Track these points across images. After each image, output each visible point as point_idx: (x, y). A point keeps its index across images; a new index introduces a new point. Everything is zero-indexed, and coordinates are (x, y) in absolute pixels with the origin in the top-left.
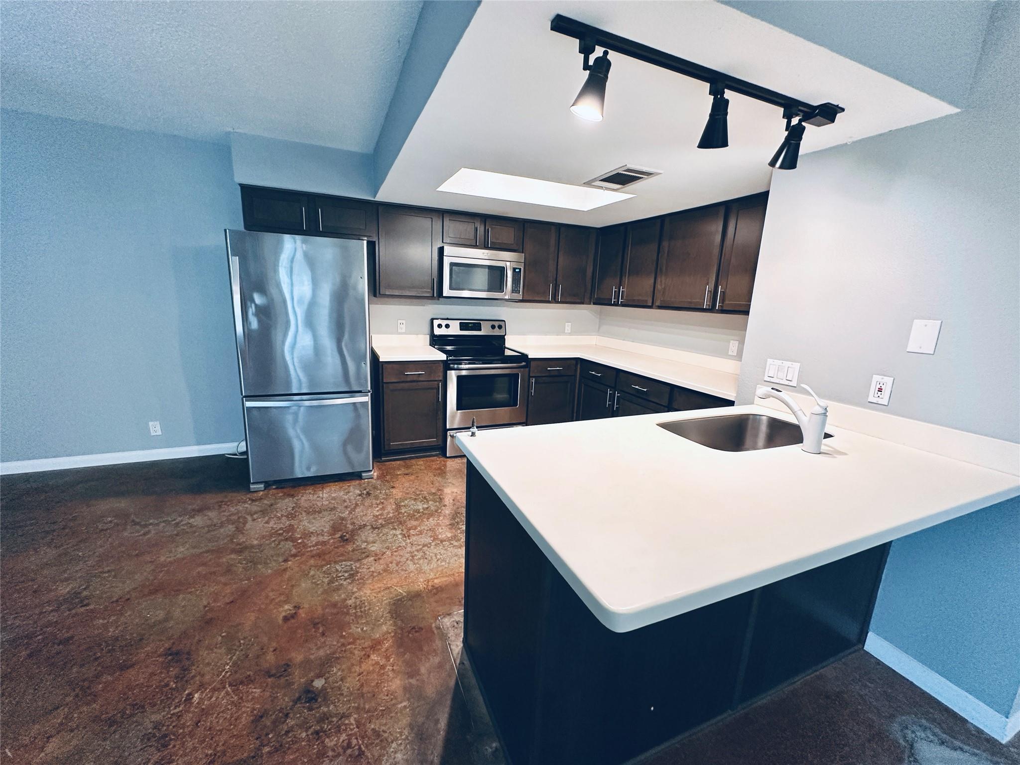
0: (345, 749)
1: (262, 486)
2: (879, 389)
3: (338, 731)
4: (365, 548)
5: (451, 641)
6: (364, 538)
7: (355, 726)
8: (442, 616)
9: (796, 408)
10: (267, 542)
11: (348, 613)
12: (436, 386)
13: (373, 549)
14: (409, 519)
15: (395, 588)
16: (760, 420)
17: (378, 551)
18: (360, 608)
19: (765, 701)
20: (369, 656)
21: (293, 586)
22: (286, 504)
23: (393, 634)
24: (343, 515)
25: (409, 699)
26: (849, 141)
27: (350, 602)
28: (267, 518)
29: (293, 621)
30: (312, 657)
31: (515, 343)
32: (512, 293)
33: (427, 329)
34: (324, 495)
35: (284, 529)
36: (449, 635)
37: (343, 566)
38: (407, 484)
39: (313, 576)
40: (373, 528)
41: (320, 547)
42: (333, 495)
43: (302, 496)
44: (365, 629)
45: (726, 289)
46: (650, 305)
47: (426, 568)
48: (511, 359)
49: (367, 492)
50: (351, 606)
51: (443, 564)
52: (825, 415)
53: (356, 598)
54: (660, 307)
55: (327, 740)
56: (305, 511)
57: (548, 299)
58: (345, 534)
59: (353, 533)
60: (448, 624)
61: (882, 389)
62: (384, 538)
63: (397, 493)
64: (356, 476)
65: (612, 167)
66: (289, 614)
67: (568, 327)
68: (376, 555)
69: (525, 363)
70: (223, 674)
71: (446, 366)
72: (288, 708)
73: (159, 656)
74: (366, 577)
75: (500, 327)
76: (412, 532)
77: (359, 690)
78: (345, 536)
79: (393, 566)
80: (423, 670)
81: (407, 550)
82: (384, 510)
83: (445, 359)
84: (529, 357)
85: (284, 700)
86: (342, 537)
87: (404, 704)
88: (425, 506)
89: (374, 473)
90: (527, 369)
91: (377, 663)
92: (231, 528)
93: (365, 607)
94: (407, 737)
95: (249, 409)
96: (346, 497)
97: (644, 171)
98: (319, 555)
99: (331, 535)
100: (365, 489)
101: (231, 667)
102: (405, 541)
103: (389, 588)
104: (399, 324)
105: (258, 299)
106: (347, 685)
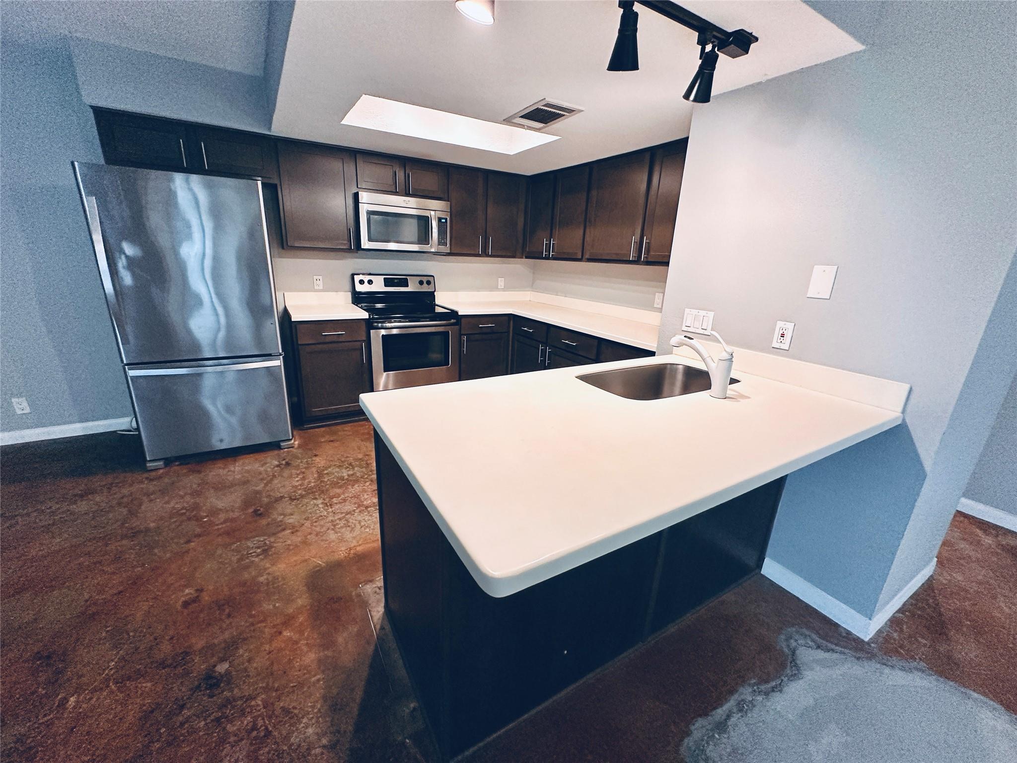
0: (249, 732)
1: (161, 463)
2: (782, 334)
3: (243, 713)
4: (281, 521)
5: (372, 607)
6: (280, 510)
7: (262, 707)
8: (364, 583)
9: (705, 355)
10: (166, 523)
11: (258, 591)
12: (360, 347)
13: (291, 521)
14: (332, 487)
15: (314, 560)
16: (676, 369)
17: (296, 523)
18: (273, 584)
19: (673, 630)
20: (280, 633)
21: (195, 569)
22: (192, 481)
23: (308, 607)
24: (258, 488)
25: (323, 672)
27: (261, 579)
28: (167, 498)
29: (194, 605)
30: (216, 641)
31: (444, 300)
32: (439, 245)
33: (348, 286)
34: (237, 468)
35: (187, 508)
36: (370, 602)
37: (255, 542)
38: (331, 452)
39: (221, 555)
40: (292, 499)
41: (229, 524)
42: (246, 468)
43: (210, 472)
44: (277, 605)
45: (650, 240)
46: (580, 257)
47: (348, 535)
48: (441, 316)
49: (286, 462)
50: (262, 583)
51: (368, 530)
52: (730, 360)
53: (269, 574)
54: (589, 260)
55: (229, 726)
56: (213, 488)
57: (477, 253)
58: (259, 508)
59: (270, 506)
60: (369, 590)
61: (784, 335)
62: (303, 509)
63: (320, 461)
64: (275, 446)
65: (530, 100)
66: (190, 598)
67: (501, 283)
68: (294, 527)
69: (455, 321)
70: (107, 672)
71: (369, 324)
72: (185, 698)
73: (27, 661)
74: (281, 551)
75: (429, 283)
76: (335, 500)
77: (267, 669)
78: (259, 510)
79: (312, 538)
80: (340, 640)
81: (328, 519)
82: (305, 480)
83: (368, 317)
84: (459, 314)
85: (180, 690)
86: (255, 511)
87: (318, 677)
88: (351, 472)
89: (295, 441)
90: (457, 327)
91: (290, 639)
92: (125, 511)
93: (279, 582)
94: (319, 710)
95: (133, 378)
96: (262, 469)
97: (564, 107)
98: (228, 533)
99: (242, 511)
100: (284, 460)
101: (116, 663)
102: (326, 510)
103: (306, 561)
104: (315, 280)
105: (129, 249)
106: (255, 665)
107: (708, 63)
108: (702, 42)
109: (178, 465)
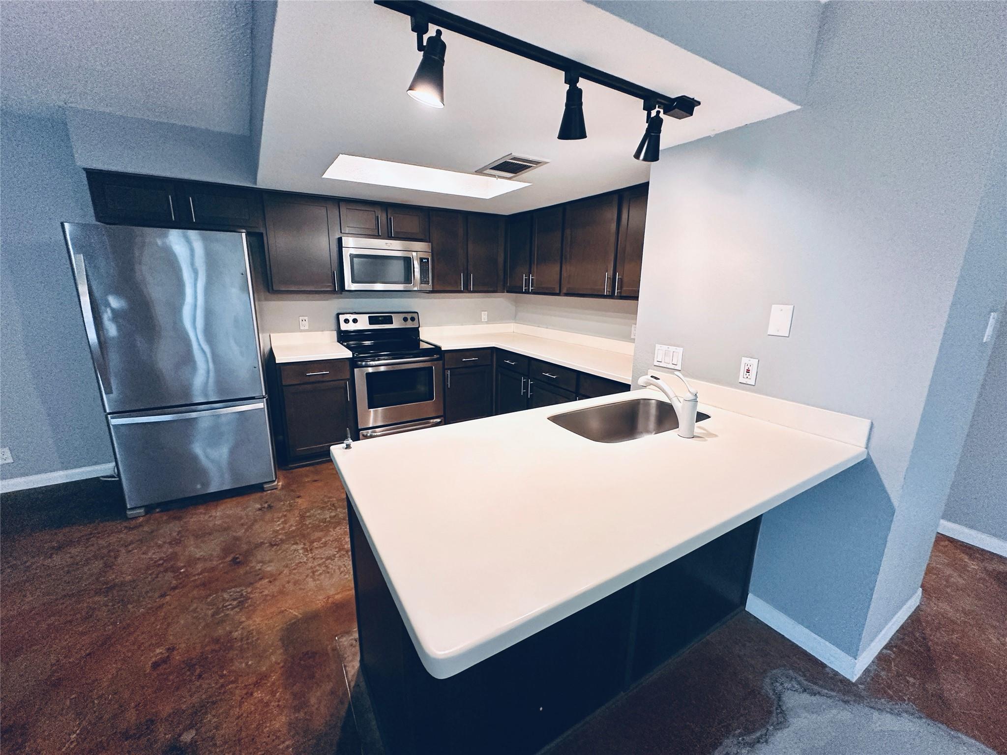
1: (142, 511)
2: (747, 370)
4: (260, 569)
5: (347, 662)
6: (259, 558)
8: (340, 635)
9: (671, 395)
10: (142, 576)
11: (231, 648)
12: (344, 385)
13: (269, 569)
14: (314, 531)
15: (291, 611)
16: (650, 404)
17: (275, 571)
18: (247, 639)
20: (252, 694)
21: (169, 625)
22: (172, 529)
23: (281, 665)
24: (238, 534)
25: (293, 737)
26: (712, 134)
27: (235, 634)
28: (145, 548)
29: (164, 666)
30: (184, 707)
31: (428, 335)
32: (421, 283)
33: (333, 325)
34: (218, 513)
35: (165, 559)
36: (346, 656)
37: (232, 593)
38: (314, 493)
39: (195, 609)
40: (272, 545)
41: (206, 574)
42: (228, 513)
43: (192, 518)
44: (250, 663)
45: (623, 276)
46: (558, 292)
47: (326, 581)
48: (426, 352)
49: (268, 505)
50: (236, 639)
51: (347, 576)
52: (695, 400)
53: (243, 628)
54: (567, 295)
56: (193, 535)
57: (459, 289)
58: (237, 556)
59: (248, 553)
60: (345, 643)
61: (749, 370)
62: (282, 556)
63: (302, 503)
64: (258, 488)
65: (499, 155)
66: (161, 658)
67: (484, 316)
68: (272, 575)
69: (438, 356)
71: (353, 363)
74: (258, 602)
75: (413, 319)
76: (315, 545)
77: (235, 736)
78: (238, 558)
79: (290, 587)
80: (313, 700)
81: (308, 565)
82: (286, 524)
83: (351, 356)
84: (443, 349)
86: (235, 559)
87: (287, 743)
88: (333, 514)
89: (278, 483)
90: (441, 362)
91: (261, 701)
92: (99, 564)
93: (253, 637)
95: (115, 427)
96: (243, 513)
97: (531, 160)
98: (204, 585)
99: (220, 559)
100: (267, 502)
101: (77, 735)
102: (306, 556)
103: (283, 612)
104: (301, 321)
105: (115, 302)
106: (223, 732)
107: (654, 127)
108: (648, 108)
109: (158, 512)
